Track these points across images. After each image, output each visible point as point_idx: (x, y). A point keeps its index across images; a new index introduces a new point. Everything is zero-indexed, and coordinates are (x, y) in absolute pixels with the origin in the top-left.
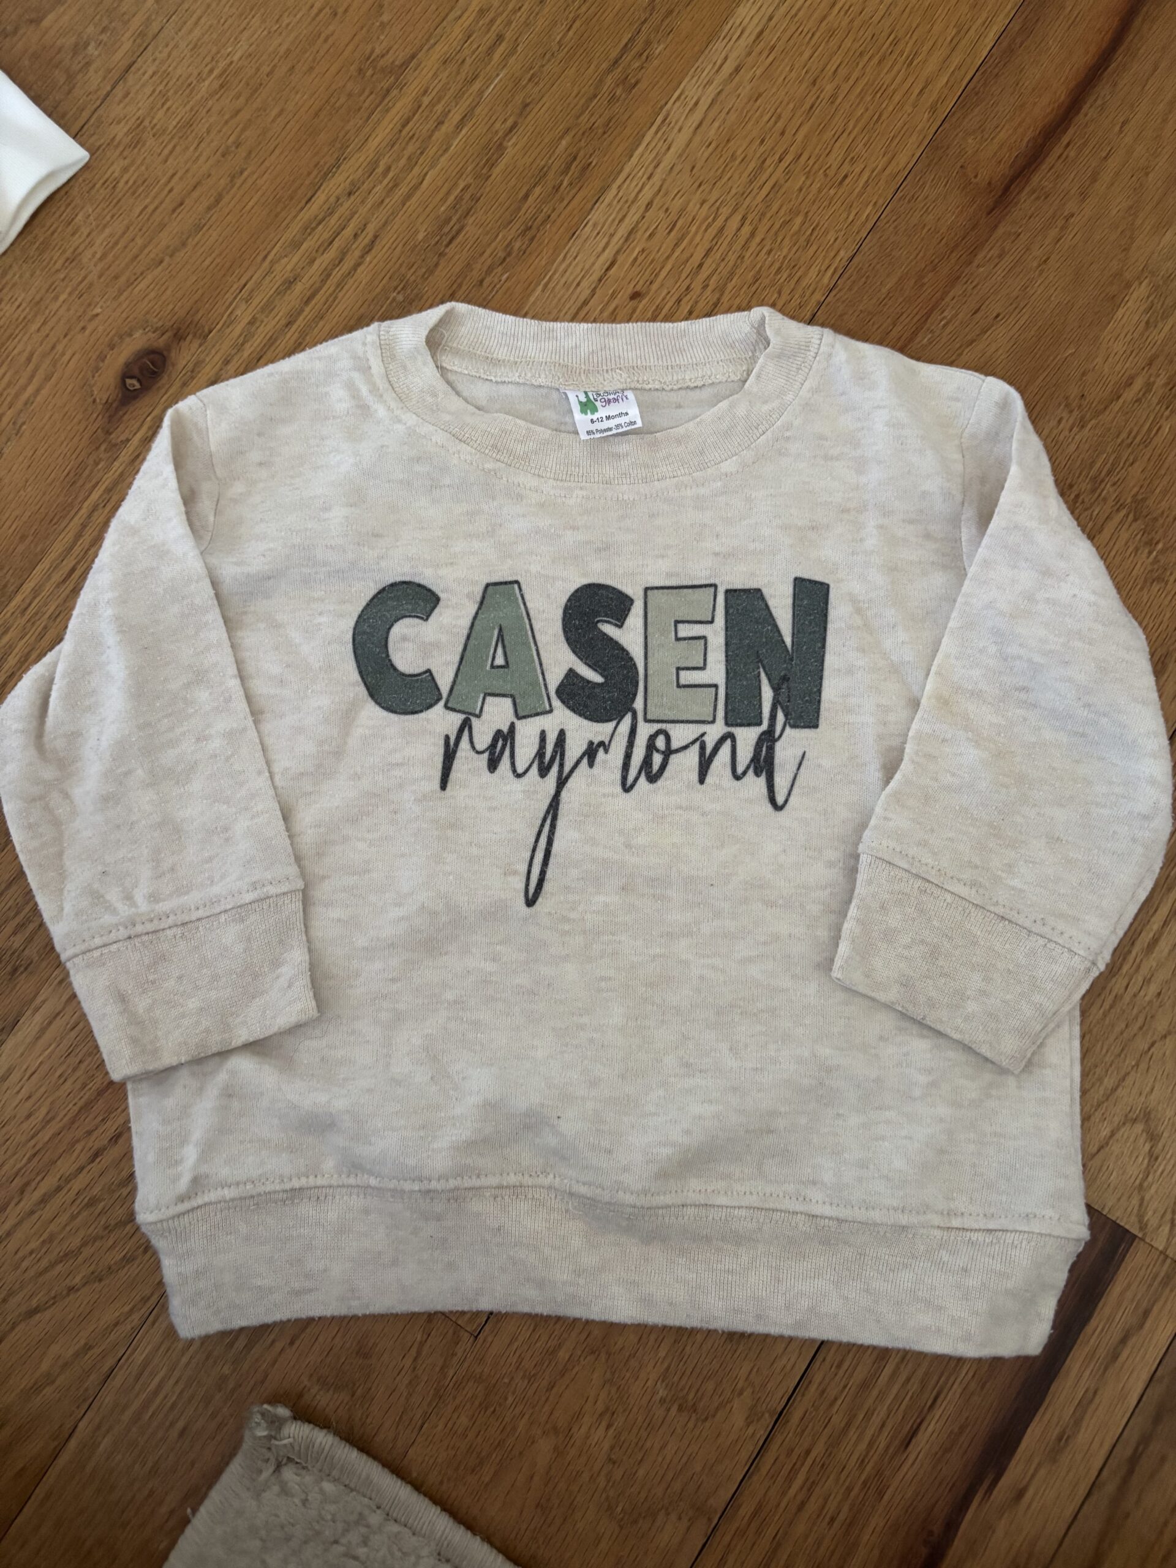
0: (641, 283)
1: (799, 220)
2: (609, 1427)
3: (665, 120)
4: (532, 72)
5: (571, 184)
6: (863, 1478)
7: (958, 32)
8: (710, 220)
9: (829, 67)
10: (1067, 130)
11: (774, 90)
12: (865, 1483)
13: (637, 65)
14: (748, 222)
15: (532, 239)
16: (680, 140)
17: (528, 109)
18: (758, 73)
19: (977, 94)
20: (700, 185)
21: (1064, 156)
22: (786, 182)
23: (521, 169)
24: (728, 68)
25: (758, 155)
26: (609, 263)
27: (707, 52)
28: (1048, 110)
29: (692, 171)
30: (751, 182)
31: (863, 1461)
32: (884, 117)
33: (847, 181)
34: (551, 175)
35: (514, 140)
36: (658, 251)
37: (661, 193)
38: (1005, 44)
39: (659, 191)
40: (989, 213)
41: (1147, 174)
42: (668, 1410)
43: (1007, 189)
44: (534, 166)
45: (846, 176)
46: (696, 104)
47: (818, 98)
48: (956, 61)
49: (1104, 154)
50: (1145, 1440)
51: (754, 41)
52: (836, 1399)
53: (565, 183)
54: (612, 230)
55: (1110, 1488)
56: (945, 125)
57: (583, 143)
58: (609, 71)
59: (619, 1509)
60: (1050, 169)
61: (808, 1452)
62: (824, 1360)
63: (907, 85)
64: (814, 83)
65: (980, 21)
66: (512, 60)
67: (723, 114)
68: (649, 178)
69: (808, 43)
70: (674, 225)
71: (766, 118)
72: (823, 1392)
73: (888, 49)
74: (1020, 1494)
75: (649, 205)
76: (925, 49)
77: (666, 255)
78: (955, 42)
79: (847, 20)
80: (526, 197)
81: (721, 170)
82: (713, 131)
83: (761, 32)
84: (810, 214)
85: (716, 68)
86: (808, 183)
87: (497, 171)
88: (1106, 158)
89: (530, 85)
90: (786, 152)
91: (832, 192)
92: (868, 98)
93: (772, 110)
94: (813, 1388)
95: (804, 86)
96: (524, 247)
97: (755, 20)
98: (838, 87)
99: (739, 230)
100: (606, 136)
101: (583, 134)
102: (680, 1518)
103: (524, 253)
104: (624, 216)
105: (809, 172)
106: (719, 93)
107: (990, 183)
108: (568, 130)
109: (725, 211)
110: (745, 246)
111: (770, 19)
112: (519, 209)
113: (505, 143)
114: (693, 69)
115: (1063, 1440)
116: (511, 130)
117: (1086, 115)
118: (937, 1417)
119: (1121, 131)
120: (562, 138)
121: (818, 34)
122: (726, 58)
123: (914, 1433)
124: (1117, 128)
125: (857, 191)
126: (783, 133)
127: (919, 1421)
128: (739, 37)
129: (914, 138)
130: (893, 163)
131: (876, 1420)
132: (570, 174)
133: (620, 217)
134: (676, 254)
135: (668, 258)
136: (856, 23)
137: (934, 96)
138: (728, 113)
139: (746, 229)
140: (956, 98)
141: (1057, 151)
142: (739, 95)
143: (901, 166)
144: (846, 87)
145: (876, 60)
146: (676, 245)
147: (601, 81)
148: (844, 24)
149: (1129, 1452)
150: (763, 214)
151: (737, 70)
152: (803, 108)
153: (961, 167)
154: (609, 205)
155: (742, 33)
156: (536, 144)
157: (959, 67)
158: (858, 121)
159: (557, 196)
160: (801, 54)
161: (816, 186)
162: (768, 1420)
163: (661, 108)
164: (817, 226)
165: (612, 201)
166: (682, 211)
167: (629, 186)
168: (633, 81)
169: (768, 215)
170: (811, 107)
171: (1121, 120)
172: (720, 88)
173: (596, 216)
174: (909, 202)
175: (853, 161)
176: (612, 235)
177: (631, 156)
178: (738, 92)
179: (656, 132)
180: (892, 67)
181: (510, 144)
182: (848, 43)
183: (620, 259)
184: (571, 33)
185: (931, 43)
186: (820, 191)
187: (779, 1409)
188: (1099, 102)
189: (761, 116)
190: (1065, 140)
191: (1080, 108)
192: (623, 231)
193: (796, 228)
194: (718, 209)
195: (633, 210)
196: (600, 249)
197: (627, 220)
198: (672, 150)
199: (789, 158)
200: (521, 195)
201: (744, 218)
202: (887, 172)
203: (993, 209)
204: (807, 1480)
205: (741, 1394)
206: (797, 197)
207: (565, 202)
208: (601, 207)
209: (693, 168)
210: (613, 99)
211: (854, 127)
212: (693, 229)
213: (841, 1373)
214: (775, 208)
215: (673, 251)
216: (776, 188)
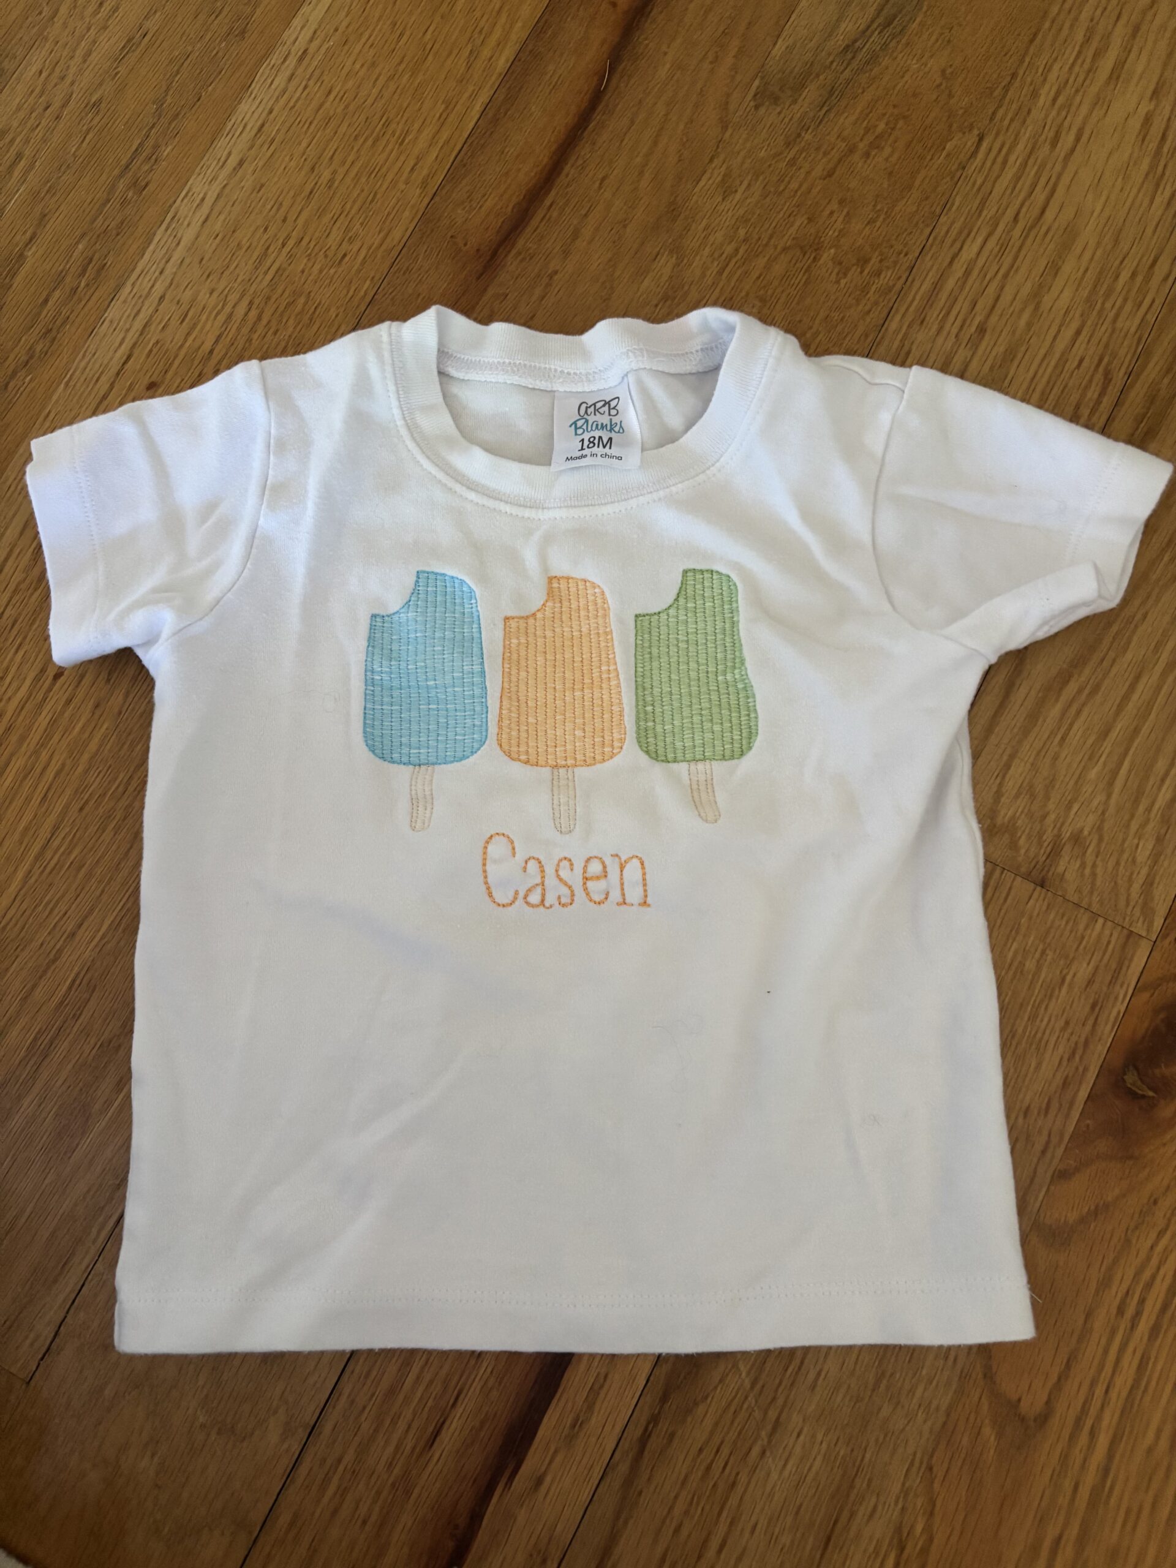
0: (157, 372)
1: (302, 300)
2: (153, 1455)
3: (174, 217)
4: (49, 185)
5: (87, 285)
6: (390, 1481)
7: (447, 108)
8: (219, 307)
9: (325, 154)
10: (550, 191)
11: (276, 179)
12: (393, 1485)
13: (147, 167)
14: (254, 306)
15: (54, 339)
16: (188, 236)
17: (47, 218)
18: (261, 164)
19: (465, 166)
20: (208, 276)
21: (548, 216)
22: (290, 265)
23: (41, 276)
24: (233, 161)
25: (262, 242)
26: (125, 358)
27: (211, 150)
28: (533, 174)
29: (201, 262)
30: (256, 268)
31: (391, 1464)
32: (378, 196)
33: (347, 259)
34: (68, 279)
35: (34, 249)
36: (172, 342)
37: (172, 287)
38: (490, 115)
39: (171, 284)
40: (478, 278)
41: (625, 226)
42: (208, 1435)
43: (494, 254)
44: (53, 271)
45: (345, 255)
46: (203, 199)
47: (316, 184)
48: (444, 135)
49: (583, 212)
50: (654, 1419)
51: (256, 135)
52: (364, 1408)
53: (83, 284)
54: (128, 326)
55: (623, 1468)
56: (437, 199)
57: (98, 246)
58: (121, 175)
59: (166, 1530)
60: (535, 231)
61: (339, 1460)
62: (353, 1372)
63: (399, 164)
64: (313, 169)
65: (467, 95)
66: (30, 176)
67: (228, 207)
68: (161, 273)
69: (306, 132)
70: (186, 315)
71: (269, 207)
72: (353, 1402)
73: (380, 131)
74: (539, 1481)
75: (162, 298)
76: (416, 126)
77: (179, 344)
78: (444, 116)
79: (342, 107)
80: (46, 301)
81: (228, 260)
82: (219, 223)
83: (263, 125)
84: (312, 294)
85: (221, 164)
86: (310, 265)
87: (19, 279)
88: (586, 215)
89: (48, 196)
90: (288, 237)
91: (332, 271)
92: (363, 180)
93: (274, 199)
94: (344, 1399)
95: (303, 173)
96: (45, 349)
97: (256, 115)
98: (334, 172)
99: (246, 314)
100: (119, 237)
101: (99, 236)
102: (223, 1534)
103: (46, 354)
104: (139, 311)
105: (310, 255)
106: (225, 186)
107: (478, 250)
108: (83, 235)
109: (233, 298)
110: (253, 330)
111: (271, 112)
112: (39, 314)
113: (25, 253)
114: (199, 167)
115: (577, 1424)
116: (31, 240)
117: (567, 175)
118: (458, 1415)
119: (600, 188)
120: (77, 243)
121: (315, 122)
122: (230, 154)
123: (437, 1433)
124: (597, 184)
125: (356, 268)
126: (284, 220)
127: (442, 1420)
128: (241, 133)
129: (407, 213)
130: (388, 240)
131: (402, 1425)
132: (87, 275)
133: (135, 311)
134: (187, 344)
135: (181, 346)
136: (352, 108)
137: (425, 172)
138: (233, 205)
139: (254, 313)
140: (446, 171)
141: (541, 213)
142: (243, 187)
143: (395, 242)
144: (342, 171)
145: (370, 142)
146: (188, 334)
147: (113, 187)
148: (339, 110)
149: (639, 1432)
150: (269, 298)
151: (241, 163)
152: (303, 195)
153: (452, 237)
154: (125, 302)
155: (244, 128)
156: (55, 250)
157: (447, 142)
158: (354, 202)
159: (76, 298)
160: (300, 143)
161: (317, 267)
162: (302, 1434)
163: (171, 206)
164: (319, 304)
165: (127, 298)
166: (192, 302)
167: (142, 281)
168: (143, 184)
169: (273, 300)
170: (311, 193)
171: (600, 176)
172: (225, 182)
173: (112, 313)
174: (404, 273)
175: (351, 241)
176: (128, 330)
177: (143, 254)
178: (242, 184)
179: (166, 230)
180: (386, 146)
181: (30, 253)
182: (343, 128)
183: (136, 352)
184: (84, 145)
185: (421, 121)
186: (321, 271)
187: (312, 1423)
188: (580, 162)
189: (264, 206)
190: (547, 202)
191: (562, 169)
192: (138, 325)
193: (299, 308)
194: (226, 296)
195: (147, 303)
196: (117, 344)
197: (141, 315)
198: (182, 244)
199: (291, 243)
200: (41, 300)
201: (251, 303)
202: (384, 247)
203: (482, 274)
204: (339, 1487)
205: (275, 1412)
206: (300, 278)
207: (83, 303)
208: (117, 304)
209: (202, 259)
210: (124, 202)
211: (351, 208)
212: (204, 317)
213: (369, 1382)
214: (280, 291)
215: (186, 340)
216: (280, 272)
